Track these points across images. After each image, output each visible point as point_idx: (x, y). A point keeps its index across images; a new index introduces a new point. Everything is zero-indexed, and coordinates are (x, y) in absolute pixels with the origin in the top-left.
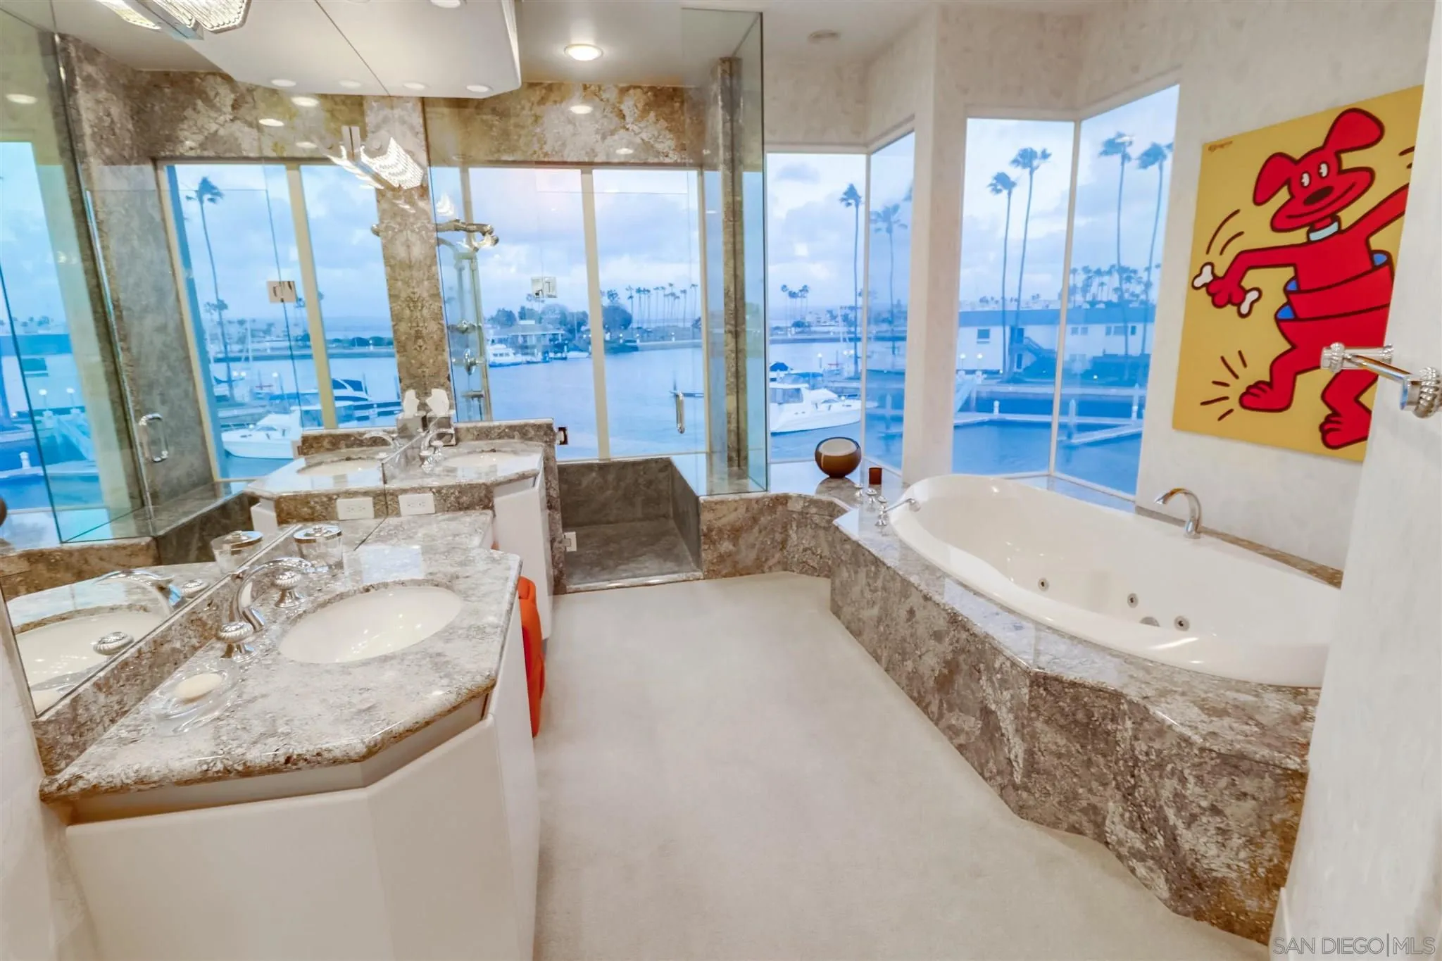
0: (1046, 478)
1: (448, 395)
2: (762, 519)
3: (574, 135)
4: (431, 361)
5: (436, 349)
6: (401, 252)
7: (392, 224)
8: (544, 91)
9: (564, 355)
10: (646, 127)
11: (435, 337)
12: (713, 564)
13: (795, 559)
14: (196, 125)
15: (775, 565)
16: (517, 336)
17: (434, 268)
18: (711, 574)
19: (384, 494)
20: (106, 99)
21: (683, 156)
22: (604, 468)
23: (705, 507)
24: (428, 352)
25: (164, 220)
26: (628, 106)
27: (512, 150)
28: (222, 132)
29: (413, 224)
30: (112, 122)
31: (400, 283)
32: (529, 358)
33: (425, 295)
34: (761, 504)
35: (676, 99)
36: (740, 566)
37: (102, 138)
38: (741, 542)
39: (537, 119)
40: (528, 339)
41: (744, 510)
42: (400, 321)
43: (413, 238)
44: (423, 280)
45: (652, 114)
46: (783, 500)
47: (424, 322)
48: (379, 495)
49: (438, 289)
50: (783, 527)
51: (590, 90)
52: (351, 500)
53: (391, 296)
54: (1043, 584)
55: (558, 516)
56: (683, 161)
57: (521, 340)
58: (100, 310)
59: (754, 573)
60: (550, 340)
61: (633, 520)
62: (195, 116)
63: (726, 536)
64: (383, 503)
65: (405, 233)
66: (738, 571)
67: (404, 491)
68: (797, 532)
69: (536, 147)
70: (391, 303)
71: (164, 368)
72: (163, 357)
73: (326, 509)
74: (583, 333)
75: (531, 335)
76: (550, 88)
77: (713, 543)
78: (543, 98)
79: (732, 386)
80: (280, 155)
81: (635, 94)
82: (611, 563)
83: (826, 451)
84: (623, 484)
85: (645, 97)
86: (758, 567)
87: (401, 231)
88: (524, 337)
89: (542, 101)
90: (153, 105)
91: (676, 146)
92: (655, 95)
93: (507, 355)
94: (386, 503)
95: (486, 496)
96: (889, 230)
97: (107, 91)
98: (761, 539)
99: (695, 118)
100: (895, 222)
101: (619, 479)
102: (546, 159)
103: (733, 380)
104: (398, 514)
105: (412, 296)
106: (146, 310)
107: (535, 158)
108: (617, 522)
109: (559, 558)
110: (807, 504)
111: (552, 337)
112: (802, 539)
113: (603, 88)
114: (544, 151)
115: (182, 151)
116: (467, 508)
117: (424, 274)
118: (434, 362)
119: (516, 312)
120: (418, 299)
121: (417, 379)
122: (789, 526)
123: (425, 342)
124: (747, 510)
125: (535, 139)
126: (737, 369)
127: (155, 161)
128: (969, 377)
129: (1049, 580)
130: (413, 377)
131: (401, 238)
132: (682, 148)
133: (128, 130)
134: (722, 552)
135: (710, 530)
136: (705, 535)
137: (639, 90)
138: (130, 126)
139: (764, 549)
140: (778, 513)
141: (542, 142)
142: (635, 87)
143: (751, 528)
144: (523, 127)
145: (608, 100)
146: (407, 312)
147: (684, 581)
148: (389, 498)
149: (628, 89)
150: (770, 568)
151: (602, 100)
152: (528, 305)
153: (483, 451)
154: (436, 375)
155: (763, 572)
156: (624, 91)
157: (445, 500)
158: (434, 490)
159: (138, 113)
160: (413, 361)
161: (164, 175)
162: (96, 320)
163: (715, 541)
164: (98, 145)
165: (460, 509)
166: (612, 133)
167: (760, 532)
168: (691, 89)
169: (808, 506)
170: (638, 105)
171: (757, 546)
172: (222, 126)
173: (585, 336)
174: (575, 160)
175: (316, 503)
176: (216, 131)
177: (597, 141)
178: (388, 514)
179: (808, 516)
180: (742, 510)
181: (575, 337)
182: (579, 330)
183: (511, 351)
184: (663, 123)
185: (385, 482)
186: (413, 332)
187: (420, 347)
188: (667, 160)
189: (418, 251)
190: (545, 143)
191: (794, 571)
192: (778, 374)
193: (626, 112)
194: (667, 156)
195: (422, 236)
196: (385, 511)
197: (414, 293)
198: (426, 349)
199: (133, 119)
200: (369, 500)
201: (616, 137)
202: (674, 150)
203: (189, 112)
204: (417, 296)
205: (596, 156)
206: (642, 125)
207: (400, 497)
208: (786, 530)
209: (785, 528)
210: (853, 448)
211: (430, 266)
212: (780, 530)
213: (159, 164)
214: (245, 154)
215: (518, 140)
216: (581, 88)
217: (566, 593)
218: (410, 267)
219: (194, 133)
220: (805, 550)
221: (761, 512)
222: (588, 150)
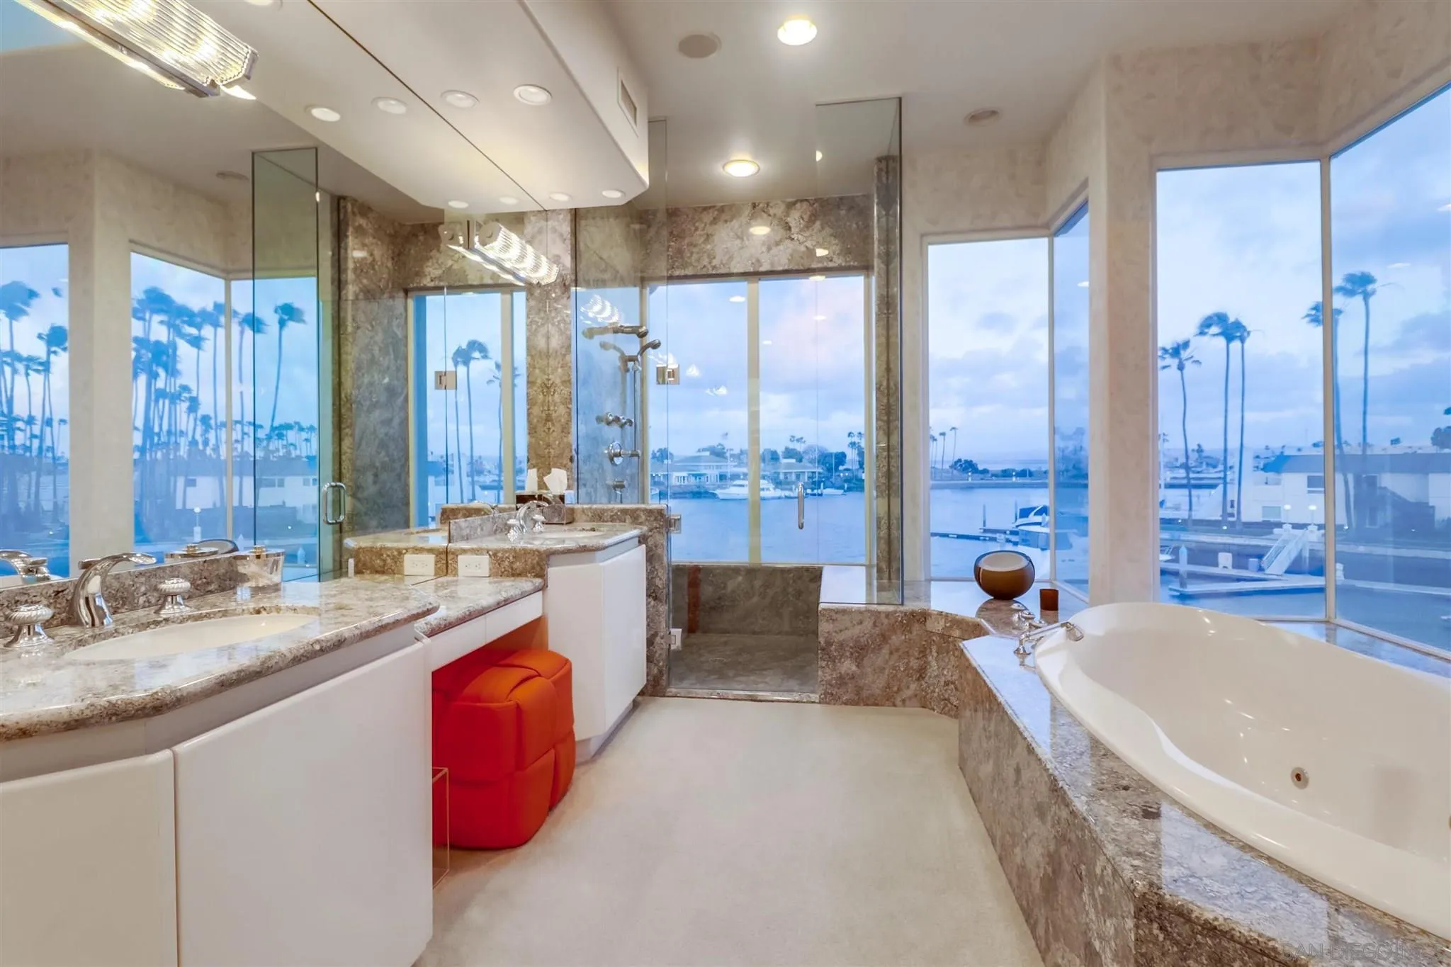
0: (1323, 626)
1: (568, 476)
2: (894, 637)
3: (742, 248)
4: (557, 442)
5: (563, 432)
6: (541, 343)
7: (537, 319)
8: (716, 213)
9: (820, 492)
10: (811, 235)
11: (563, 420)
12: (831, 685)
13: (936, 695)
14: (437, 262)
15: (910, 698)
16: (779, 473)
17: (567, 357)
18: (829, 698)
19: (447, 552)
20: (372, 244)
21: (848, 259)
22: (751, 572)
23: (824, 615)
24: (555, 434)
25: (406, 337)
26: (794, 219)
27: (684, 266)
28: (455, 267)
29: (554, 318)
30: (374, 260)
31: (537, 371)
32: (787, 493)
33: (558, 381)
34: (893, 621)
35: (842, 207)
36: (865, 694)
37: (362, 271)
38: (866, 661)
39: (708, 237)
40: (788, 476)
41: (871, 624)
42: (534, 405)
43: (553, 330)
44: (558, 368)
45: (818, 224)
46: (923, 616)
47: (555, 406)
48: (441, 553)
49: (569, 376)
50: (921, 652)
51: (758, 207)
52: (419, 555)
53: (528, 382)
54: (1298, 777)
55: (663, 608)
56: (848, 264)
57: (782, 477)
58: (338, 403)
59: (882, 705)
60: (809, 478)
61: (779, 633)
62: (438, 255)
63: (848, 654)
64: (445, 562)
65: (546, 326)
66: (861, 699)
67: (464, 551)
68: (937, 659)
69: (705, 261)
70: (528, 388)
71: (383, 453)
72: (383, 445)
73: (396, 562)
74: (841, 471)
75: (791, 473)
76: (722, 210)
77: (832, 660)
78: (714, 219)
79: (884, 488)
80: (496, 282)
81: (801, 207)
82: (731, 673)
83: (985, 566)
84: (771, 592)
85: (811, 208)
86: (887, 698)
87: (543, 325)
88: (786, 474)
89: (715, 221)
90: (410, 250)
91: (841, 250)
92: (822, 206)
93: (768, 489)
94: (447, 562)
95: (538, 564)
96: (1181, 367)
97: (374, 238)
98: (891, 663)
99: (860, 223)
100: (1187, 359)
101: (766, 586)
102: (714, 272)
103: (883, 480)
104: (456, 575)
105: (546, 382)
106: (375, 406)
107: (704, 272)
108: (762, 633)
109: (660, 654)
110: (948, 625)
111: (810, 474)
112: (943, 669)
113: (771, 204)
114: (713, 264)
115: (425, 283)
116: (519, 575)
117: (559, 363)
118: (559, 443)
119: (780, 451)
120: (552, 384)
121: (543, 459)
122: (928, 651)
123: (553, 425)
124: (875, 625)
125: (706, 255)
126: (889, 470)
127: (406, 292)
128: (1298, 532)
129: (1310, 772)
130: (538, 456)
131: (543, 330)
132: (846, 252)
133: (387, 267)
134: (843, 672)
135: (829, 643)
136: (823, 649)
137: (805, 203)
138: (389, 264)
139: (895, 675)
140: (915, 633)
141: (711, 257)
142: (802, 201)
143: (880, 647)
144: (695, 246)
145: (775, 215)
146: (541, 396)
147: (797, 702)
148: (450, 557)
149: (794, 203)
150: (904, 701)
151: (770, 215)
152: (791, 446)
153: (584, 529)
154: (560, 456)
155: (894, 705)
156: (790, 206)
157: (499, 564)
158: (491, 553)
159: (399, 255)
160: (541, 442)
161: (411, 303)
162: (334, 411)
163: (835, 657)
164: (358, 276)
165: (513, 575)
166: (777, 244)
167: (891, 653)
168: (858, 197)
169: (951, 627)
170: (804, 217)
171: (887, 672)
172: (457, 261)
173: (842, 475)
174: (742, 270)
175: (388, 556)
176: (451, 266)
177: (763, 252)
178: (447, 573)
179: (951, 639)
180: (868, 624)
181: (832, 475)
182: (837, 469)
183: (771, 486)
184: (828, 230)
185: (450, 542)
186: (544, 415)
187: (549, 429)
188: (831, 265)
189: (555, 342)
190: (714, 258)
191: (934, 710)
192: (1044, 519)
193: (792, 224)
194: (831, 261)
195: (560, 329)
196: (445, 571)
197: (549, 380)
198: (554, 431)
199: (393, 259)
200: (431, 558)
201: (781, 247)
202: (838, 254)
203: (434, 253)
204: (551, 382)
205: (761, 266)
206: (807, 234)
207: (460, 557)
208: (925, 656)
209: (923, 653)
210: (1024, 563)
211: (564, 355)
212: (916, 654)
213: (409, 294)
214: (470, 283)
215: (690, 257)
216: (750, 208)
217: (664, 696)
218: (548, 356)
219: (436, 269)
220: (947, 684)
221: (893, 629)
222: (754, 261)
